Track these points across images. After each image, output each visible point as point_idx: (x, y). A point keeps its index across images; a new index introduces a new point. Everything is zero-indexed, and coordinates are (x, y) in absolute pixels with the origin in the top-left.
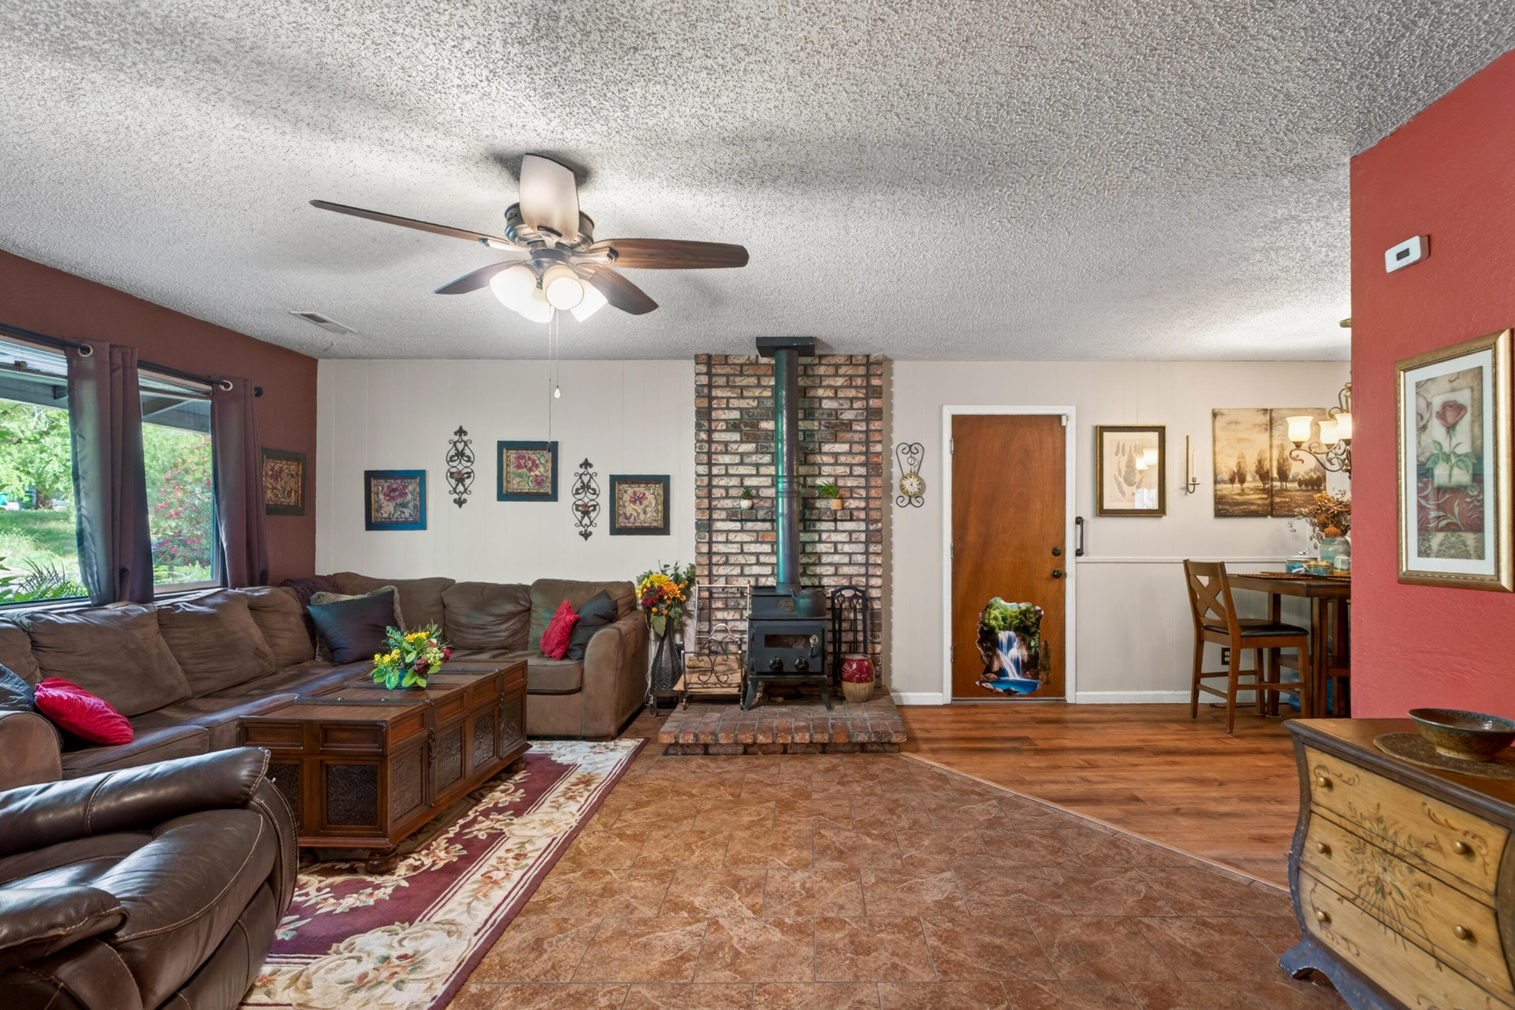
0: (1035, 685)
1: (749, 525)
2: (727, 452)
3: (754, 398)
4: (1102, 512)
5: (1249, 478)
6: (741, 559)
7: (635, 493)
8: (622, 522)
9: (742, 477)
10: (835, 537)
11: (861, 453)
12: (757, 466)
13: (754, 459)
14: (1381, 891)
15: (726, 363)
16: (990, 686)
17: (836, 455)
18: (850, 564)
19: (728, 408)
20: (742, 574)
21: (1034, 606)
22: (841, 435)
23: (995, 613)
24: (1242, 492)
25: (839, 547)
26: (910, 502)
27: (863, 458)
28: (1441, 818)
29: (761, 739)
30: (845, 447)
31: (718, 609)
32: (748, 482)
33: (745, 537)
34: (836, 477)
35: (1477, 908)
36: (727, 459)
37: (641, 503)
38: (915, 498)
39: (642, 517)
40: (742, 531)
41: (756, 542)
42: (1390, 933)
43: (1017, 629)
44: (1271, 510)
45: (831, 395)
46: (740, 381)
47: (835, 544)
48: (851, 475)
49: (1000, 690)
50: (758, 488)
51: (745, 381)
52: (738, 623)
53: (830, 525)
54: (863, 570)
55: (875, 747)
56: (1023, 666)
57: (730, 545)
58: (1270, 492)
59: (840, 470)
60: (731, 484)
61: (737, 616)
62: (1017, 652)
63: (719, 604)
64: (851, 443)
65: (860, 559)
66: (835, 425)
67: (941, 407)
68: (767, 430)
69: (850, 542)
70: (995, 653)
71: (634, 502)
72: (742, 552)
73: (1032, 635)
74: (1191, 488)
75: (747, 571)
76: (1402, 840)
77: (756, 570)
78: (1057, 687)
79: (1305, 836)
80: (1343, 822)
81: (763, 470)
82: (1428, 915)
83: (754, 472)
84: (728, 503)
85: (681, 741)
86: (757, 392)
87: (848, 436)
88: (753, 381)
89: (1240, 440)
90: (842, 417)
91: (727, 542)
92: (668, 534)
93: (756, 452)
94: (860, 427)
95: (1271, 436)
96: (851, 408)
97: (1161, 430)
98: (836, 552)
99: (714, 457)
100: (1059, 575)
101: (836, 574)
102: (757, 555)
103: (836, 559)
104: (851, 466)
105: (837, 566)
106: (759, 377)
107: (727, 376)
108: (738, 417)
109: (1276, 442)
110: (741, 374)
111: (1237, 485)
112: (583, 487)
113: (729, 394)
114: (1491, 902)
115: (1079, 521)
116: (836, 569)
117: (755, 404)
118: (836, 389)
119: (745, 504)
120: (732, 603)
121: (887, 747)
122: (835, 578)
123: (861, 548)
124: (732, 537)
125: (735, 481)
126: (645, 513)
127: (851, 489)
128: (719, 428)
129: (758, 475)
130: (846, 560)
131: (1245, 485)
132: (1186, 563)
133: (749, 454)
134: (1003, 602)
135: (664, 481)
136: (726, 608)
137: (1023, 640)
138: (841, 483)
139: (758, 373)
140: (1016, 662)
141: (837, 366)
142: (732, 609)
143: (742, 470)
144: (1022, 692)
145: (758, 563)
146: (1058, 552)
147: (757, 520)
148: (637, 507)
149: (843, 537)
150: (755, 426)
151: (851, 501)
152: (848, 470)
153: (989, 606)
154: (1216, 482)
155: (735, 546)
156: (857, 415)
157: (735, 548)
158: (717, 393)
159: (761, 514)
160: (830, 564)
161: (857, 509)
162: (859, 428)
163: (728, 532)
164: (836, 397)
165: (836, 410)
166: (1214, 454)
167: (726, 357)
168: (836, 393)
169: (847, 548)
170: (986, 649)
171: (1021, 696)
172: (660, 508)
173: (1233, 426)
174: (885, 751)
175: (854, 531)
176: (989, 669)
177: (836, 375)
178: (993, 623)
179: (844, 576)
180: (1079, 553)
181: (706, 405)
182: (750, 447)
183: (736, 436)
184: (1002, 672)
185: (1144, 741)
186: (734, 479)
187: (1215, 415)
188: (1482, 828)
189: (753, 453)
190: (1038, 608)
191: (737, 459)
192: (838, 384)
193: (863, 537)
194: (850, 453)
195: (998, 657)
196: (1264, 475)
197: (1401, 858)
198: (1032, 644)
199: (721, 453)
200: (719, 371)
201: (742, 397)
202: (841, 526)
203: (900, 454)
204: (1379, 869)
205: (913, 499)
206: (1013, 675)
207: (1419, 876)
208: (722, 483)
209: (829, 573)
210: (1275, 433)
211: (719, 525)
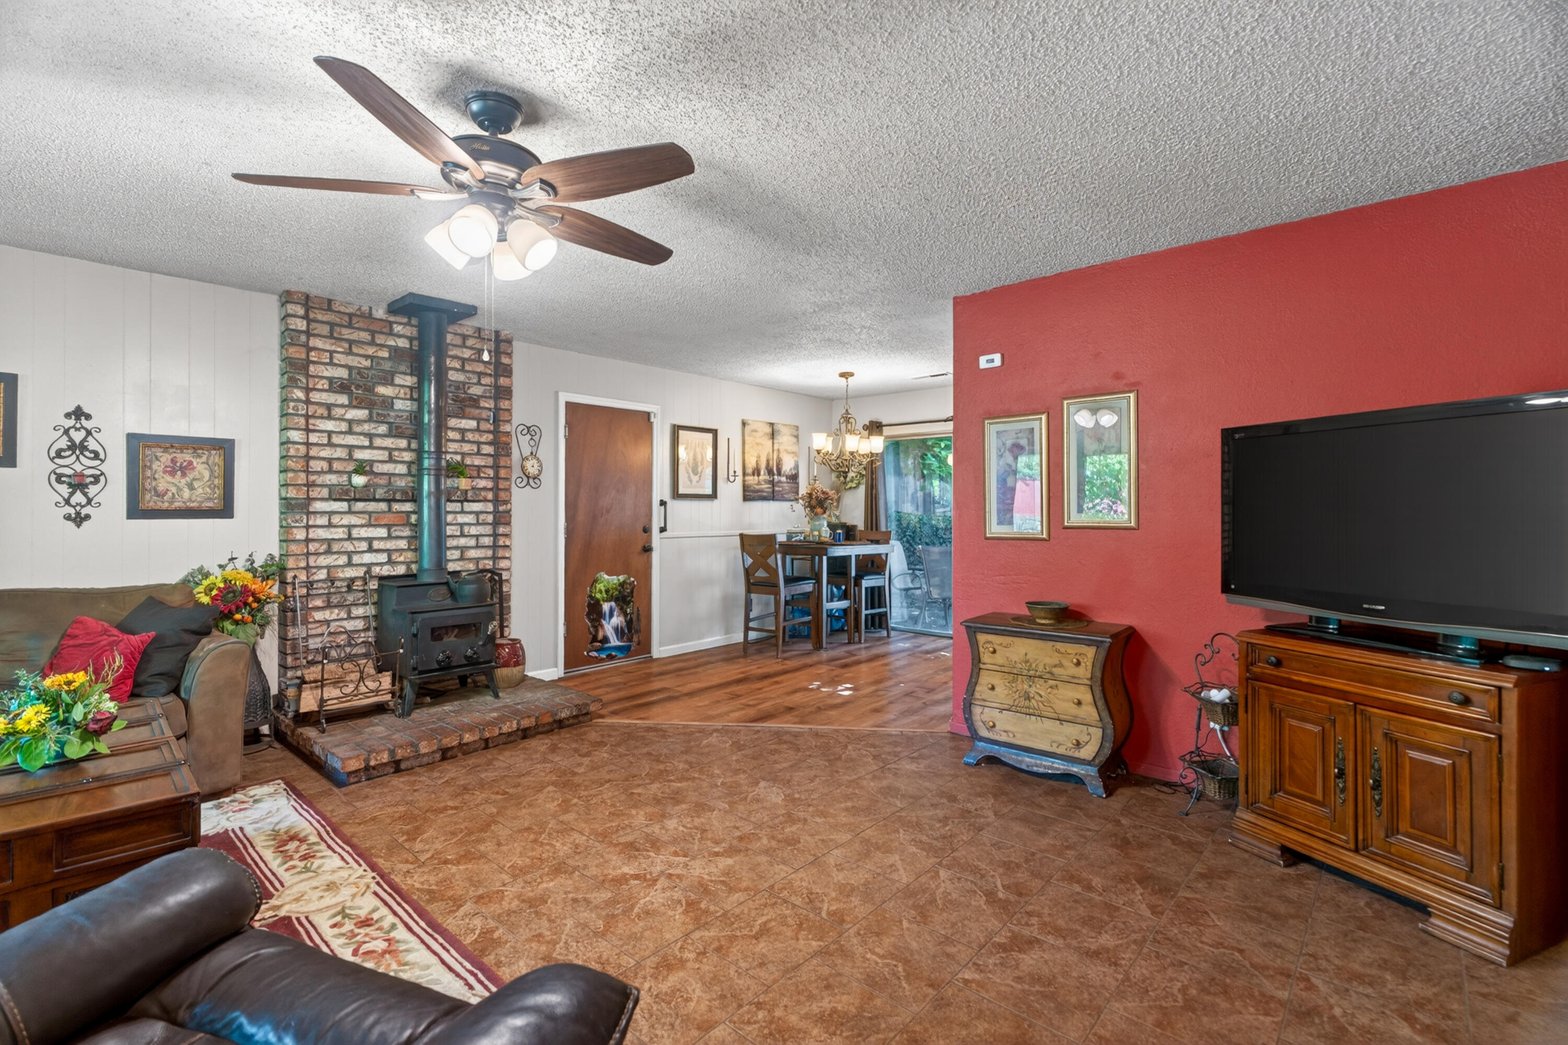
0: (629, 647)
1: (360, 506)
2: (330, 417)
3: (366, 357)
4: (676, 495)
5: (762, 473)
6: (349, 546)
7: (173, 461)
8: (148, 500)
9: (351, 448)
10: (461, 519)
11: (489, 432)
12: (370, 436)
13: (366, 427)
14: (1028, 698)
15: (330, 310)
16: (594, 654)
17: (463, 431)
18: (477, 547)
19: (331, 363)
20: (350, 564)
21: (629, 578)
22: (468, 410)
23: (600, 586)
24: (759, 483)
25: (466, 529)
26: (528, 483)
27: (491, 437)
28: (1063, 650)
29: (468, 738)
30: (473, 424)
31: (317, 609)
32: (359, 455)
33: (354, 520)
34: (463, 455)
35: (1082, 688)
36: (330, 425)
37: (184, 475)
38: (532, 480)
39: (186, 493)
40: (350, 512)
41: (369, 525)
42: (1033, 718)
43: (616, 600)
44: (773, 496)
45: (458, 366)
46: (346, 333)
47: (462, 525)
48: (478, 453)
49: (604, 656)
50: (371, 462)
51: (355, 336)
52: (345, 623)
53: (456, 507)
54: (490, 553)
55: (571, 721)
56: (619, 631)
57: (333, 530)
58: (772, 483)
59: (467, 448)
60: (335, 456)
61: (343, 615)
62: (617, 620)
63: (319, 603)
64: (479, 420)
65: (487, 541)
66: (463, 400)
67: (557, 393)
68: (383, 396)
69: (478, 524)
70: (600, 621)
71: (172, 473)
72: (350, 538)
73: (628, 603)
74: (732, 479)
75: (356, 559)
76: (1041, 668)
77: (368, 558)
78: (645, 646)
79: (976, 684)
80: (1003, 669)
81: (378, 442)
82: (1056, 701)
83: (367, 443)
84: (332, 479)
85: (372, 763)
86: (370, 351)
87: (476, 412)
88: (365, 336)
89: (758, 444)
90: (470, 391)
91: (330, 525)
92: (232, 517)
93: (370, 420)
94: (490, 404)
95: (773, 444)
96: (479, 383)
97: (714, 432)
98: (462, 535)
99: (311, 421)
100: (648, 549)
101: (462, 558)
102: (370, 540)
103: (463, 541)
104: (479, 444)
105: (463, 549)
106: (373, 333)
107: (332, 325)
108: (346, 376)
109: (776, 447)
110: (350, 326)
111: (756, 477)
112: (72, 447)
113: (333, 348)
114: (1088, 682)
115: (663, 503)
116: (462, 553)
117: (367, 363)
118: (463, 360)
119: (359, 480)
120: (335, 600)
121: (581, 718)
122: (461, 563)
123: (488, 530)
124: (336, 520)
125: (340, 453)
126: (191, 487)
127: (479, 468)
128: (319, 386)
129: (371, 447)
130: (472, 542)
131: (761, 478)
132: (742, 536)
133: (360, 422)
134: (606, 577)
135: (225, 448)
136: (329, 606)
137: (621, 609)
138: (468, 461)
139: (371, 328)
140: (616, 629)
141: (465, 337)
142: (335, 606)
143: (351, 440)
144: (620, 655)
145: (371, 550)
146: (647, 530)
147: (375, 500)
148: (178, 479)
149: (470, 519)
150: (370, 390)
151: (478, 480)
152: (475, 448)
153: (595, 581)
154: (744, 474)
155: (341, 530)
156: (485, 391)
157: (340, 533)
158: (315, 342)
159: (380, 493)
160: (456, 548)
161: (485, 489)
162: (487, 405)
163: (331, 513)
164: (462, 370)
165: (464, 384)
166: (744, 453)
167: (330, 301)
168: (463, 366)
169: (474, 530)
170: (592, 621)
171: (620, 659)
172: (218, 482)
173: (754, 434)
174: (580, 722)
175: (482, 512)
176: (595, 639)
177: (464, 346)
178: (598, 596)
179: (470, 560)
180: (663, 530)
181: (304, 356)
182: (362, 414)
183: (343, 399)
184: (606, 640)
185: (742, 673)
186: (339, 449)
187: (744, 424)
188: (1084, 649)
189: (365, 421)
190: (632, 579)
191: (344, 427)
192: (466, 356)
193: (490, 518)
194: (478, 430)
195: (602, 626)
196: (770, 472)
197: (1040, 677)
198: (628, 610)
199: (322, 417)
200: (320, 317)
201: (350, 352)
202: (468, 507)
203: (519, 435)
204: (1026, 687)
205: (531, 481)
206: (614, 642)
207: (1051, 682)
208: (323, 454)
209: (455, 557)
210: (775, 441)
211: (318, 506)
